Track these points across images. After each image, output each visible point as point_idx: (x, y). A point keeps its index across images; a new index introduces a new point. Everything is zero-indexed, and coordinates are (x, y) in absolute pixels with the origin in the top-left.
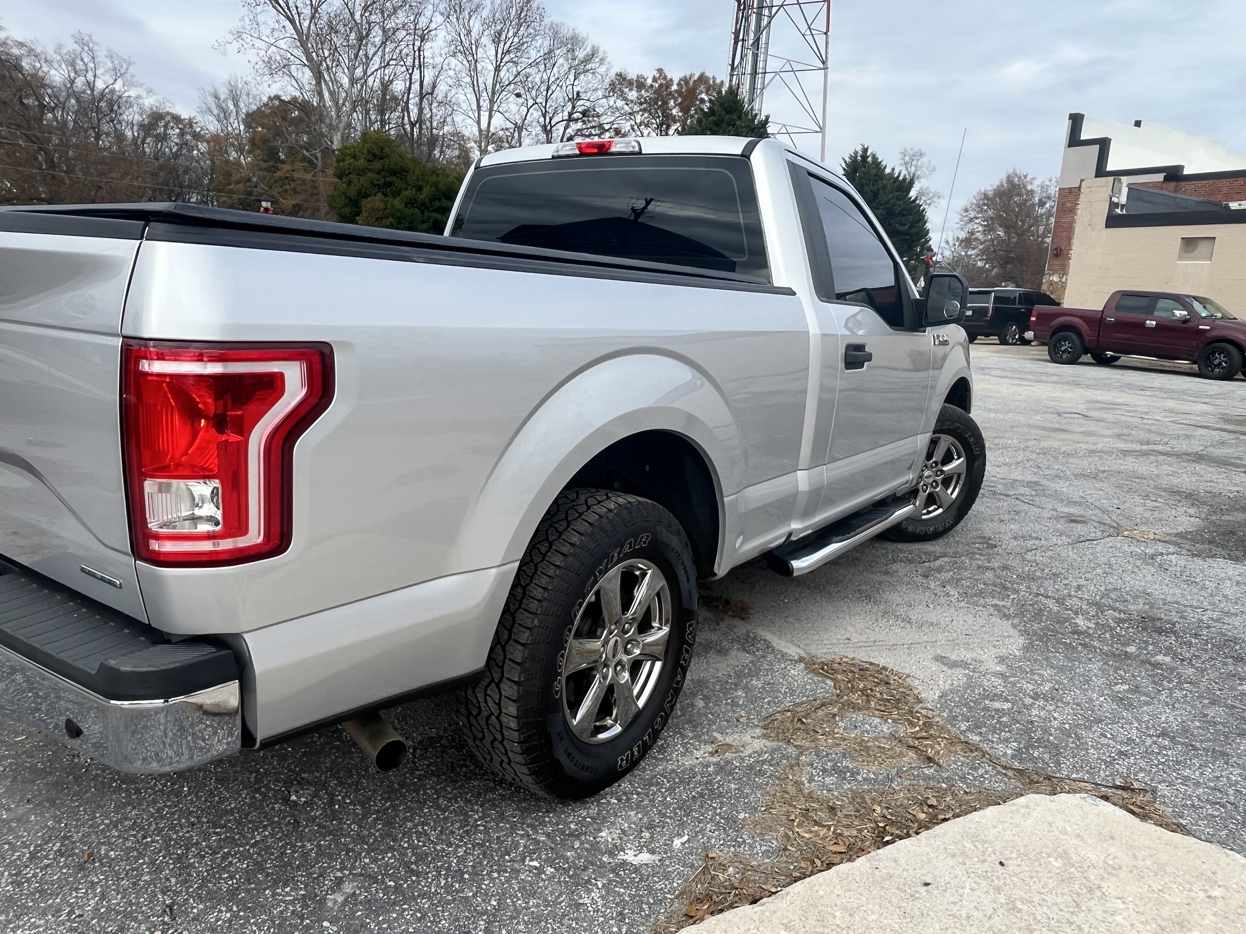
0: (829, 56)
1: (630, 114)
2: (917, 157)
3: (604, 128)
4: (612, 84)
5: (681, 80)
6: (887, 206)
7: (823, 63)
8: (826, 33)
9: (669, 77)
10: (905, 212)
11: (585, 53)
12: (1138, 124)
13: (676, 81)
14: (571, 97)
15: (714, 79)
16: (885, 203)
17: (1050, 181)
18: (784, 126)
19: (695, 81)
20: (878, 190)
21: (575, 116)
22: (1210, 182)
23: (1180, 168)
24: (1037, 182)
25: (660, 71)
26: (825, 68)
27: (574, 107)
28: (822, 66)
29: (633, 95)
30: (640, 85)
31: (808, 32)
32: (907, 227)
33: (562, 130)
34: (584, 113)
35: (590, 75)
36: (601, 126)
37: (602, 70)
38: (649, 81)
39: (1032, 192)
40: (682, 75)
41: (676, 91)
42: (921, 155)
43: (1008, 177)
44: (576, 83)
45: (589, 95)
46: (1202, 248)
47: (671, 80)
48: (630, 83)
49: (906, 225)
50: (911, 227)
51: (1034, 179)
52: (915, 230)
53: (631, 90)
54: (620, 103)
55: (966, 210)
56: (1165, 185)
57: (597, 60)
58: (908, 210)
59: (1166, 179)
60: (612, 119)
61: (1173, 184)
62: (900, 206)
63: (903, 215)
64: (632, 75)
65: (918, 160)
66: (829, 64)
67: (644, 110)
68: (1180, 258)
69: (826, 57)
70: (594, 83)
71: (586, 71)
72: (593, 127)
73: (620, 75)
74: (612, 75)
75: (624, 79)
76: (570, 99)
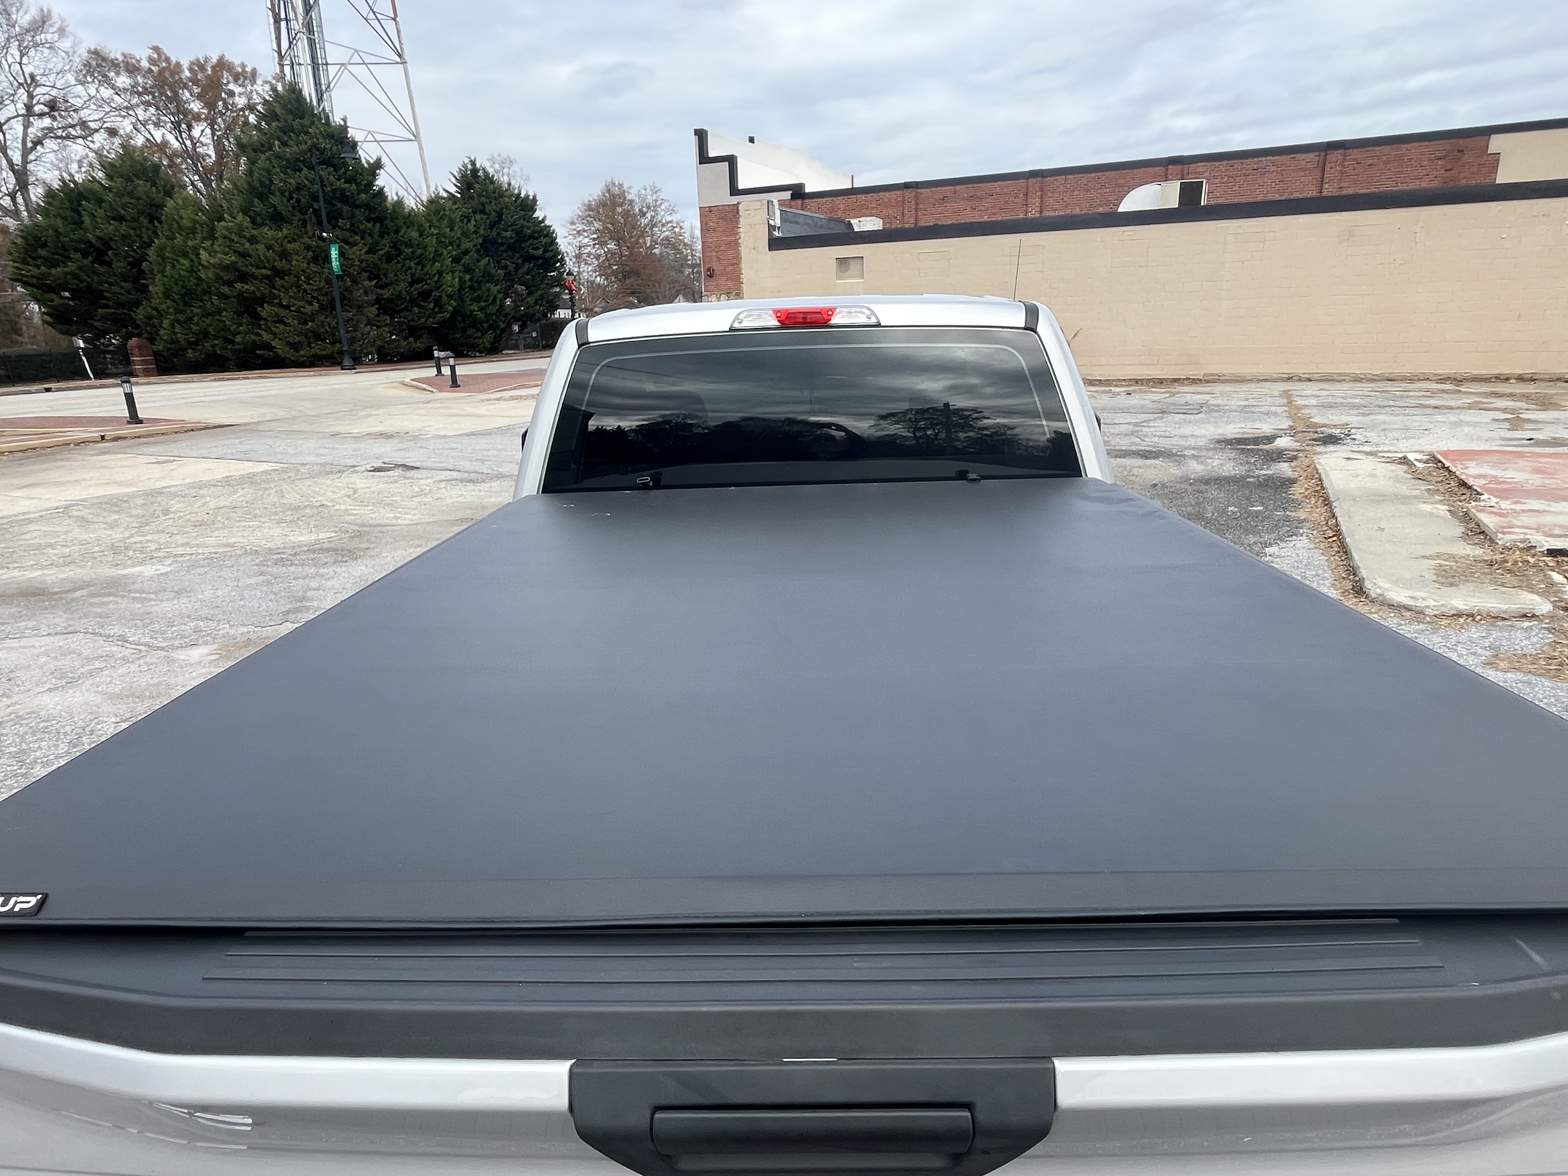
0: (404, 47)
1: (127, 108)
2: (507, 165)
3: (88, 128)
4: (87, 65)
5: (192, 63)
6: (514, 227)
7: (400, 56)
8: (394, 19)
9: (174, 60)
10: (536, 235)
11: (28, 17)
12: (752, 140)
13: (185, 66)
14: (21, 81)
15: (243, 66)
16: (512, 225)
17: (645, 189)
18: (370, 132)
19: (212, 67)
20: (501, 209)
21: (38, 109)
22: (829, 199)
23: (801, 186)
24: (634, 192)
25: (156, 49)
26: (404, 63)
27: (31, 96)
28: (398, 60)
29: (123, 80)
30: (132, 69)
31: (371, 14)
32: (540, 251)
33: (20, 129)
34: (52, 106)
35: (46, 51)
36: (83, 124)
37: (65, 44)
38: (145, 64)
39: (631, 202)
40: (193, 58)
41: (190, 80)
42: (511, 162)
43: (607, 186)
44: (25, 60)
45: (52, 78)
46: (854, 266)
47: (178, 64)
48: (115, 65)
49: (539, 249)
50: (545, 251)
51: (630, 188)
52: (550, 254)
53: (118, 74)
54: (106, 92)
55: (572, 223)
56: (793, 203)
57: (52, 30)
58: (538, 232)
59: (793, 197)
60: (101, 115)
61: (799, 202)
62: (529, 228)
63: (535, 238)
64: (116, 53)
65: (509, 168)
66: (407, 57)
67: (148, 104)
68: (838, 278)
69: (401, 48)
70: (57, 63)
71: (35, 45)
72: (73, 126)
73: (96, 53)
74: (82, 53)
75: (104, 59)
76: (21, 84)
